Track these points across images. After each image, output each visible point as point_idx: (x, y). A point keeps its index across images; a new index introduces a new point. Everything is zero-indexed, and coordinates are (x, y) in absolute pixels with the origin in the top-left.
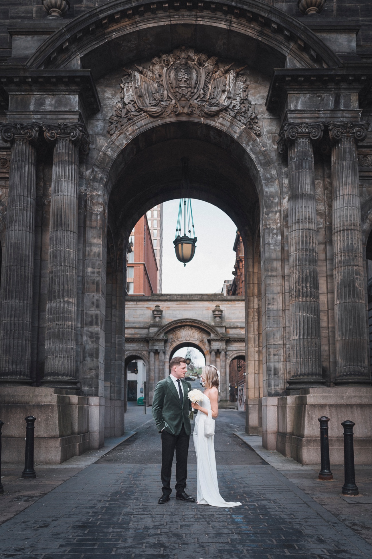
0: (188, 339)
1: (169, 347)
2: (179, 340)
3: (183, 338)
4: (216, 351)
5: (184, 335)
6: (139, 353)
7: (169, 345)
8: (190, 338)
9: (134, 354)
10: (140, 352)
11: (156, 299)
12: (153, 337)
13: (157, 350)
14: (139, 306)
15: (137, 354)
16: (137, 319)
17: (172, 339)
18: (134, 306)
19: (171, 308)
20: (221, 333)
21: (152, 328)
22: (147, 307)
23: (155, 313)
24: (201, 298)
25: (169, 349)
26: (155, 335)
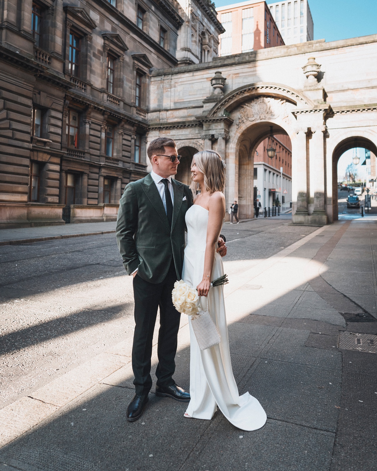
0: (262, 116)
1: (235, 132)
2: (250, 119)
3: (255, 116)
4: (306, 131)
5: (257, 111)
6: (193, 143)
7: (234, 128)
8: (266, 115)
9: (187, 145)
10: (194, 141)
11: (220, 64)
12: (206, 117)
13: (213, 136)
14: (197, 77)
15: (191, 145)
16: (194, 96)
17: (239, 119)
18: (190, 78)
19: (240, 75)
20: (315, 101)
21: (208, 105)
22: (207, 78)
23: (214, 82)
24: (287, 52)
25: (235, 134)
26: (209, 114)
